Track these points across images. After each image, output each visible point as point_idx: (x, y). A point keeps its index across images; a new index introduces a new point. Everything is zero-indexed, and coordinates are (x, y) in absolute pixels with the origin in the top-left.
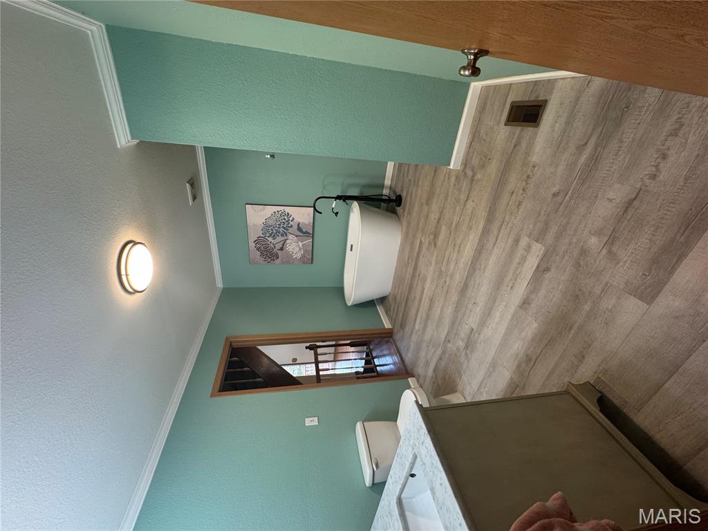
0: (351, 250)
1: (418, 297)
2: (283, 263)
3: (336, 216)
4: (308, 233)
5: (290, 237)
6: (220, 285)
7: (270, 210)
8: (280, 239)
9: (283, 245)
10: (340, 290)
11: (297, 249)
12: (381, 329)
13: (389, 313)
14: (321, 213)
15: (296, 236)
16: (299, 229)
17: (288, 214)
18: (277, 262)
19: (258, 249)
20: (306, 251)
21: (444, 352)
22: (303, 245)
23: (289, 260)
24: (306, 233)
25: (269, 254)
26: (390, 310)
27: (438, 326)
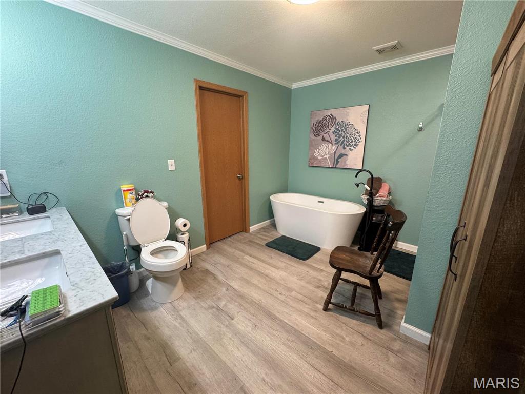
0: (319, 202)
1: (271, 261)
2: (311, 141)
3: (356, 184)
4: (337, 164)
5: (335, 147)
6: (295, 86)
7: (362, 129)
8: (333, 138)
9: (327, 141)
10: (285, 190)
11: (323, 154)
12: (249, 223)
13: (262, 230)
14: (356, 176)
15: (335, 153)
16: (341, 156)
17: (357, 145)
18: (312, 136)
19: (324, 118)
20: (320, 161)
21: (219, 282)
22: (326, 159)
23: (313, 146)
24: (338, 162)
25: (319, 129)
26: (265, 232)
27: (242, 279)
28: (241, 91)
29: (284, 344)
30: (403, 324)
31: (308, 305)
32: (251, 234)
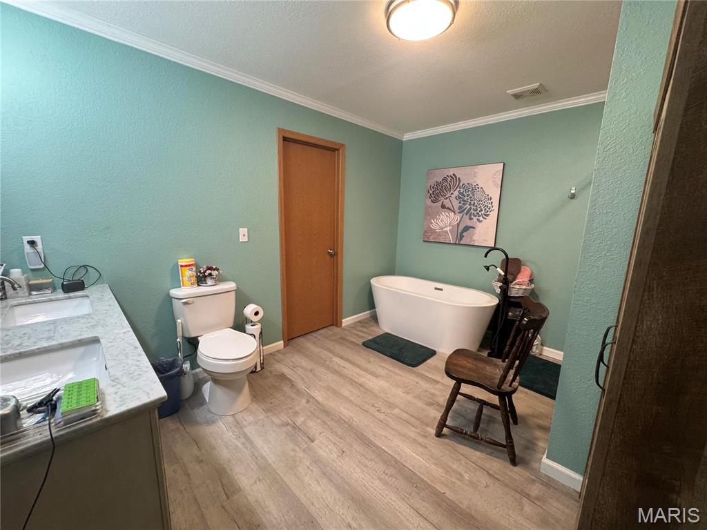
0: (436, 289)
1: (369, 366)
2: (427, 207)
3: (485, 267)
4: (461, 239)
5: (458, 217)
6: (407, 137)
7: (494, 194)
8: (456, 204)
9: (448, 208)
10: (391, 272)
11: (442, 225)
12: (341, 314)
13: (359, 324)
14: (486, 256)
15: (458, 224)
16: (467, 228)
17: (487, 215)
18: (429, 202)
19: (445, 179)
20: (439, 235)
21: (298, 392)
22: (446, 232)
23: (429, 215)
24: (462, 236)
25: (437, 192)
26: (362, 326)
27: (329, 388)
28: (335, 143)
29: (380, 479)
30: (545, 460)
31: (416, 428)
32: (344, 329)
